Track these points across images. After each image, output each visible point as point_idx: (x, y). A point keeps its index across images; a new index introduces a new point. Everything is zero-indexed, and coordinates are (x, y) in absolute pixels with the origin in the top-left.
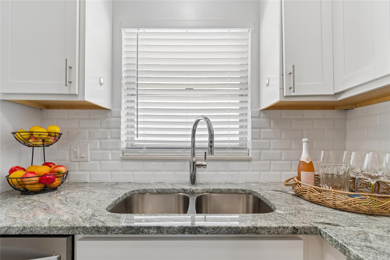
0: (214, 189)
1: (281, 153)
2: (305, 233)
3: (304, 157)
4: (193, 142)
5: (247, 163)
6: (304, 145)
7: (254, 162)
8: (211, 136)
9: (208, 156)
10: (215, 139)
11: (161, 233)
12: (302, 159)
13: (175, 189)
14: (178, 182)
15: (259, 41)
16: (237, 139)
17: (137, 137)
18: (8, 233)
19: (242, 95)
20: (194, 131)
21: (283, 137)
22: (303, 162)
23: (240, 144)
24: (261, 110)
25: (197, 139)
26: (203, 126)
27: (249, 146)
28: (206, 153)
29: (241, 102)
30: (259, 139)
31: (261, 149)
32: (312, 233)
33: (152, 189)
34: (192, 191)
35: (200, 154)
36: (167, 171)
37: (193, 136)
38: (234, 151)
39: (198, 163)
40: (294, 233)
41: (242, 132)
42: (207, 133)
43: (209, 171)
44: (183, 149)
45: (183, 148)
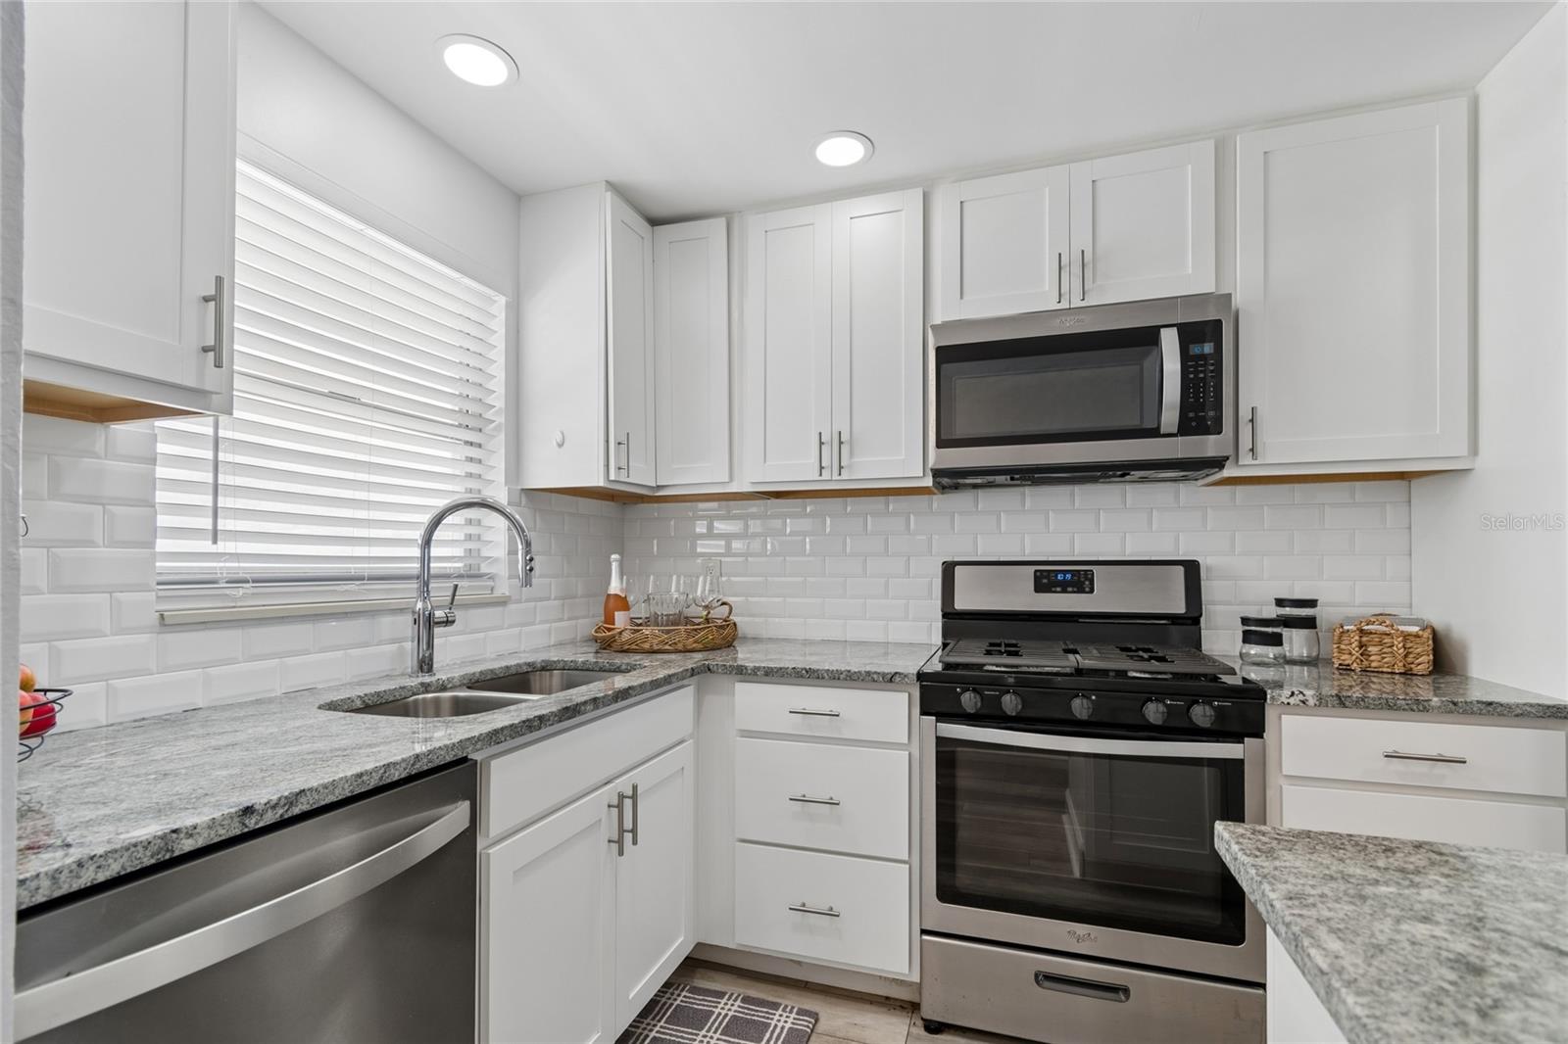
0: (481, 672)
3: (615, 586)
6: (615, 566)
7: (512, 607)
12: (611, 591)
13: (404, 688)
14: (355, 680)
15: (518, 332)
17: (215, 542)
19: (471, 444)
22: (616, 595)
23: (465, 565)
24: (523, 490)
29: (468, 459)
33: (349, 698)
34: (442, 685)
36: (321, 650)
38: (472, 584)
39: (437, 613)
44: (363, 579)
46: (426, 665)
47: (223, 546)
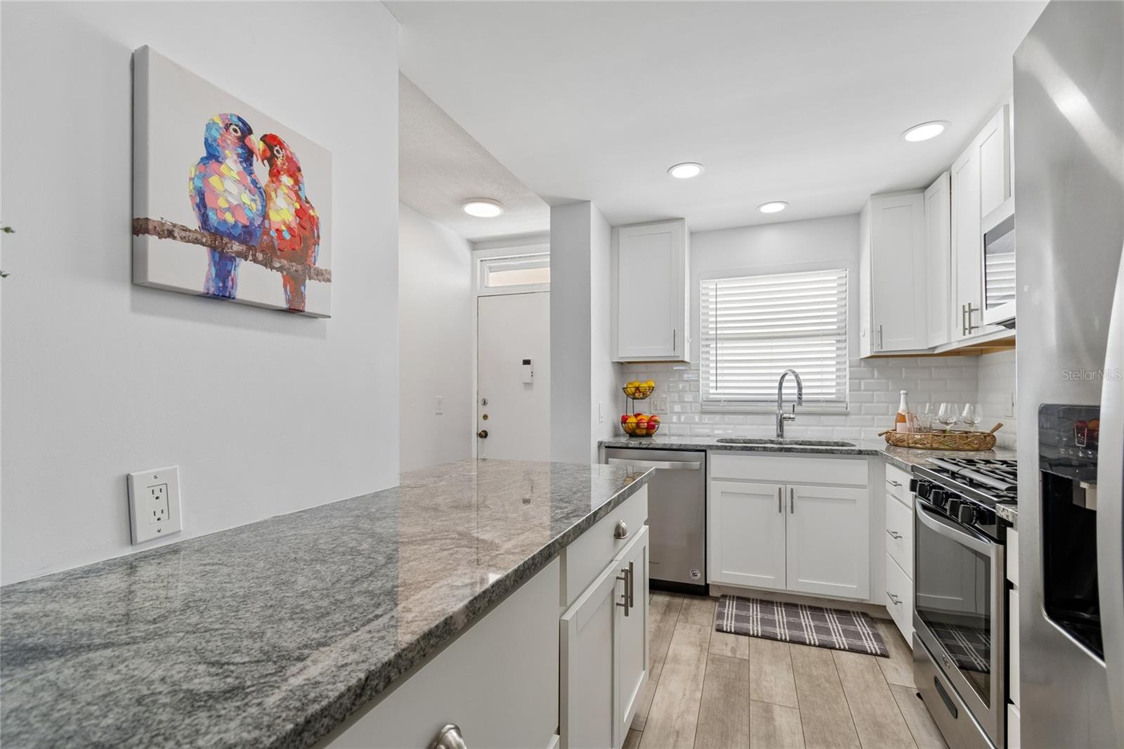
1: (888, 407)
2: (868, 454)
3: (902, 408)
4: (780, 394)
5: (844, 417)
6: (903, 397)
7: (853, 417)
8: (800, 388)
9: (798, 409)
10: (804, 391)
11: (767, 451)
12: (900, 412)
15: (859, 280)
16: (833, 391)
17: (716, 389)
18: (672, 447)
20: (781, 384)
21: (890, 388)
22: (900, 415)
23: (836, 397)
24: (861, 359)
25: (784, 391)
26: (790, 377)
27: (848, 400)
28: (794, 405)
29: (838, 341)
30: (860, 390)
31: (861, 402)
32: (873, 454)
35: (787, 407)
36: (749, 425)
37: (780, 388)
39: (785, 415)
40: (859, 454)
41: (839, 383)
42: (795, 384)
43: (798, 425)
45: (767, 401)
46: (781, 435)
47: (719, 391)
